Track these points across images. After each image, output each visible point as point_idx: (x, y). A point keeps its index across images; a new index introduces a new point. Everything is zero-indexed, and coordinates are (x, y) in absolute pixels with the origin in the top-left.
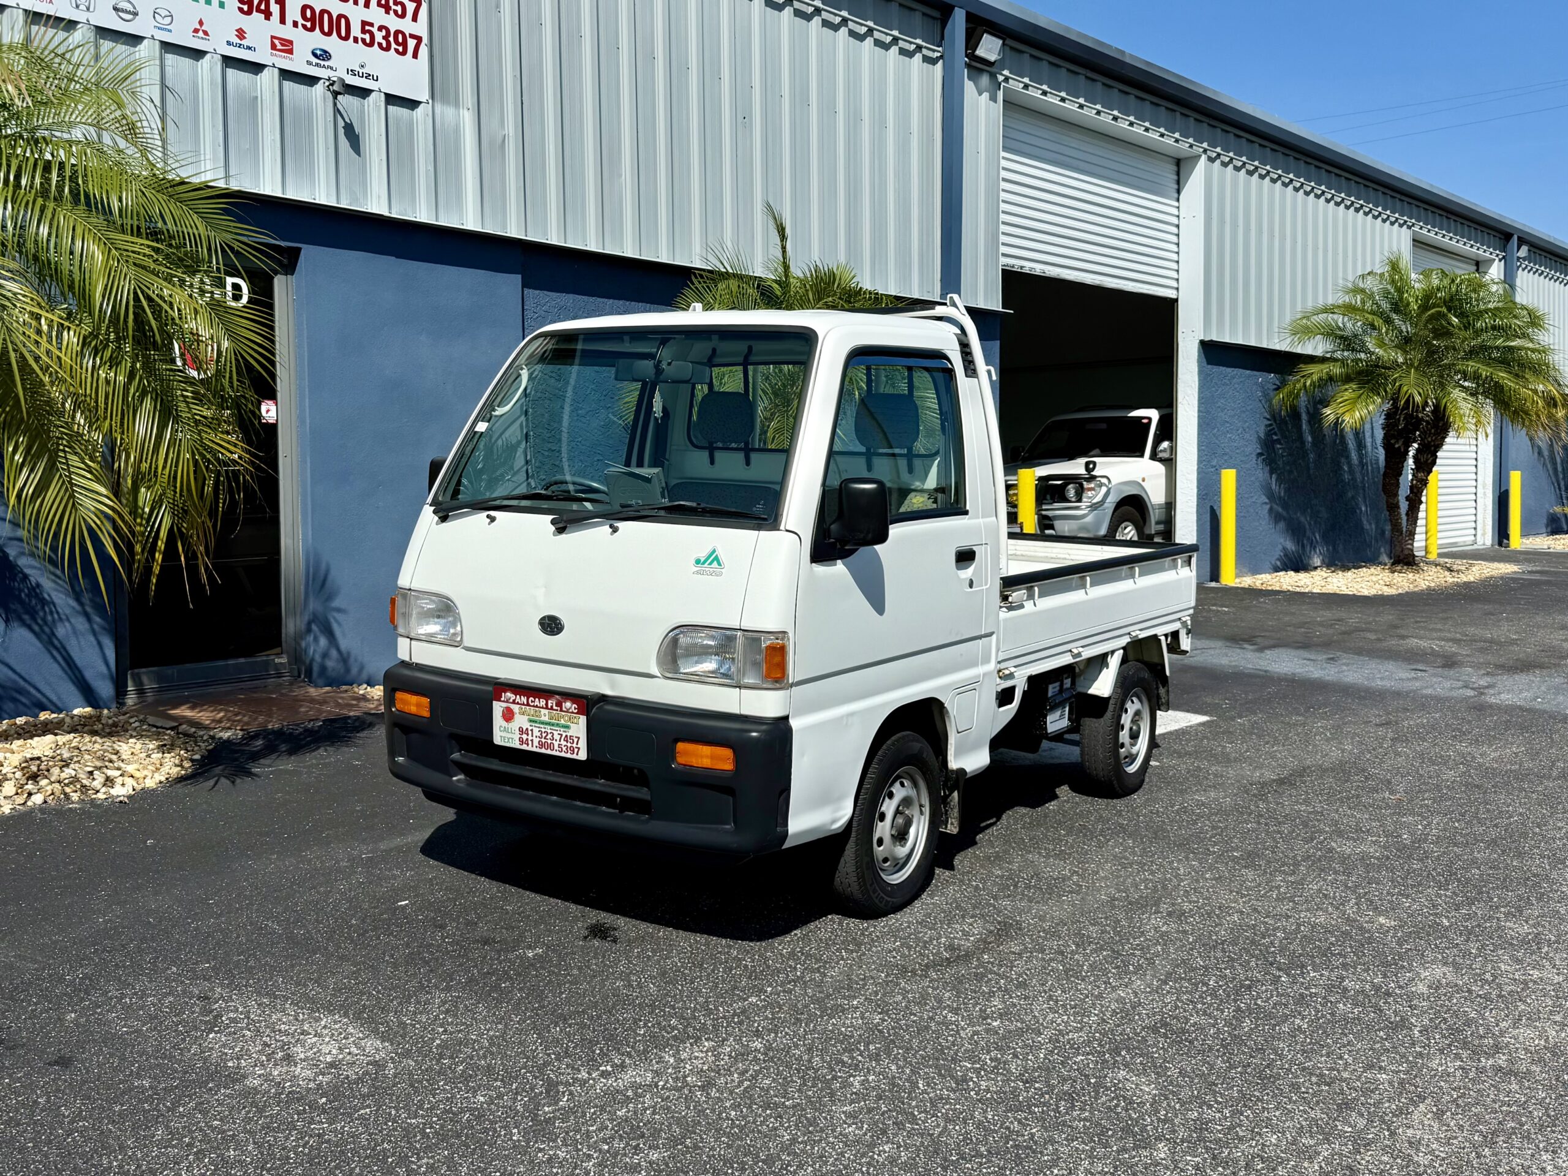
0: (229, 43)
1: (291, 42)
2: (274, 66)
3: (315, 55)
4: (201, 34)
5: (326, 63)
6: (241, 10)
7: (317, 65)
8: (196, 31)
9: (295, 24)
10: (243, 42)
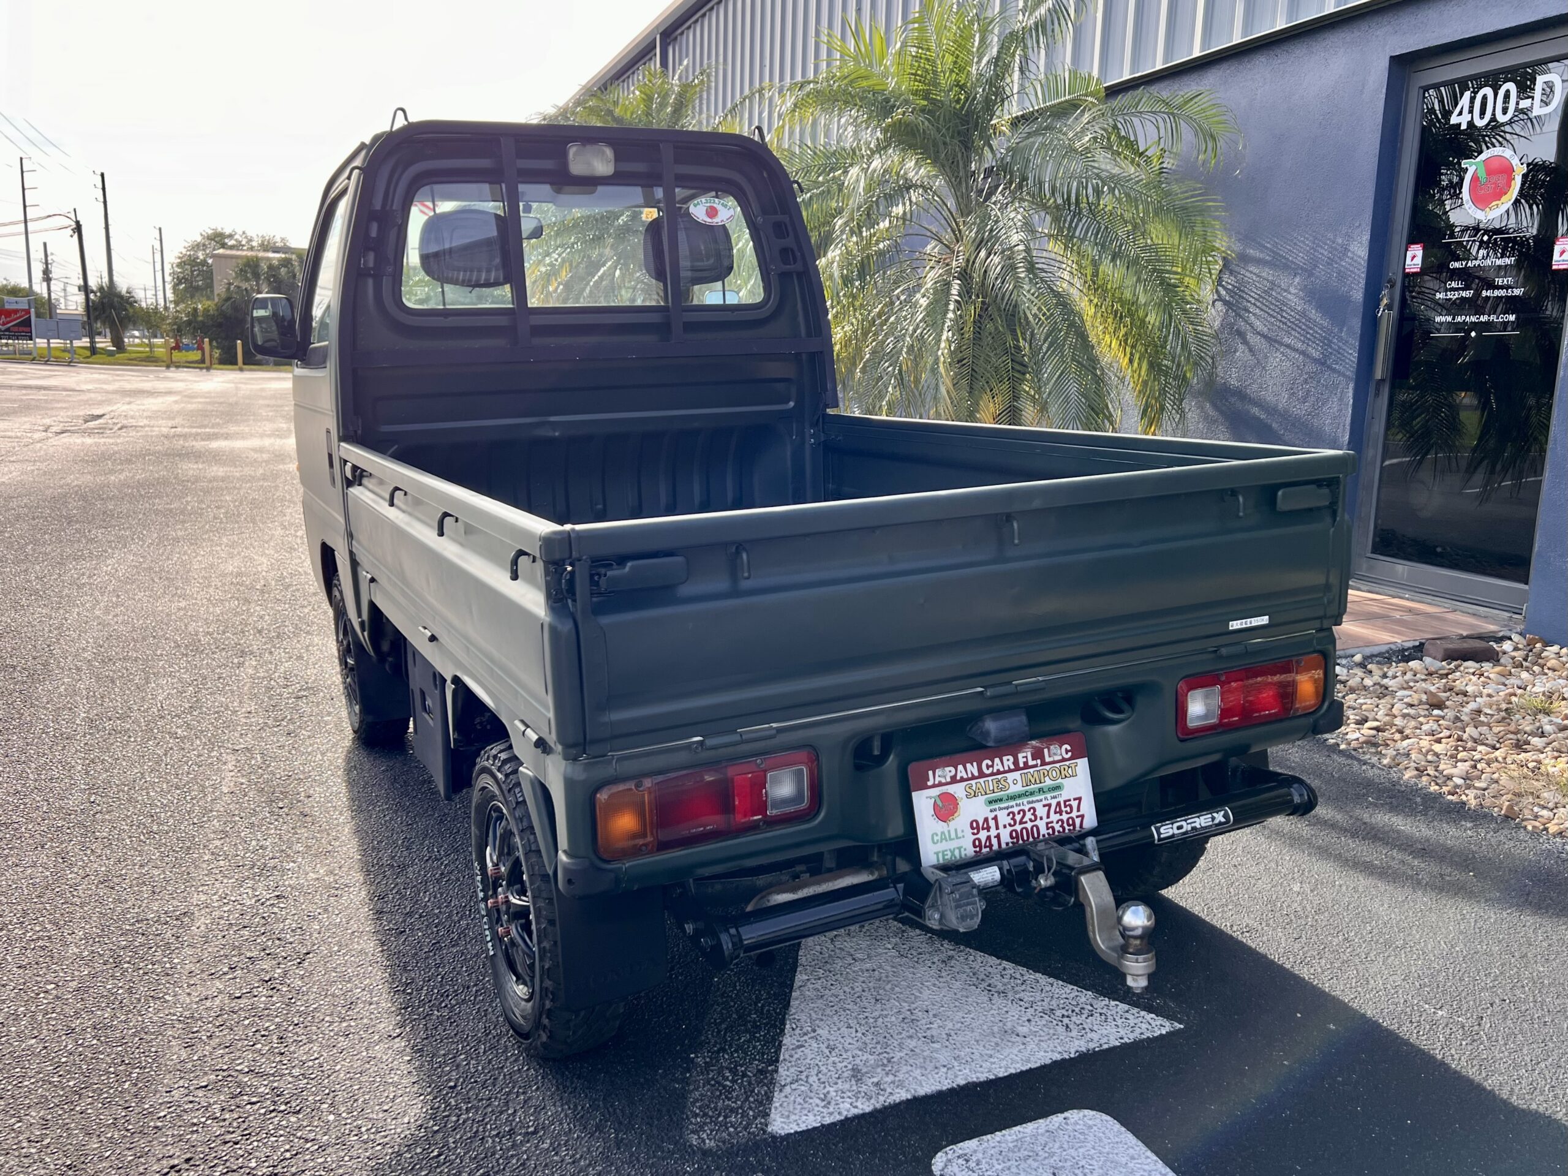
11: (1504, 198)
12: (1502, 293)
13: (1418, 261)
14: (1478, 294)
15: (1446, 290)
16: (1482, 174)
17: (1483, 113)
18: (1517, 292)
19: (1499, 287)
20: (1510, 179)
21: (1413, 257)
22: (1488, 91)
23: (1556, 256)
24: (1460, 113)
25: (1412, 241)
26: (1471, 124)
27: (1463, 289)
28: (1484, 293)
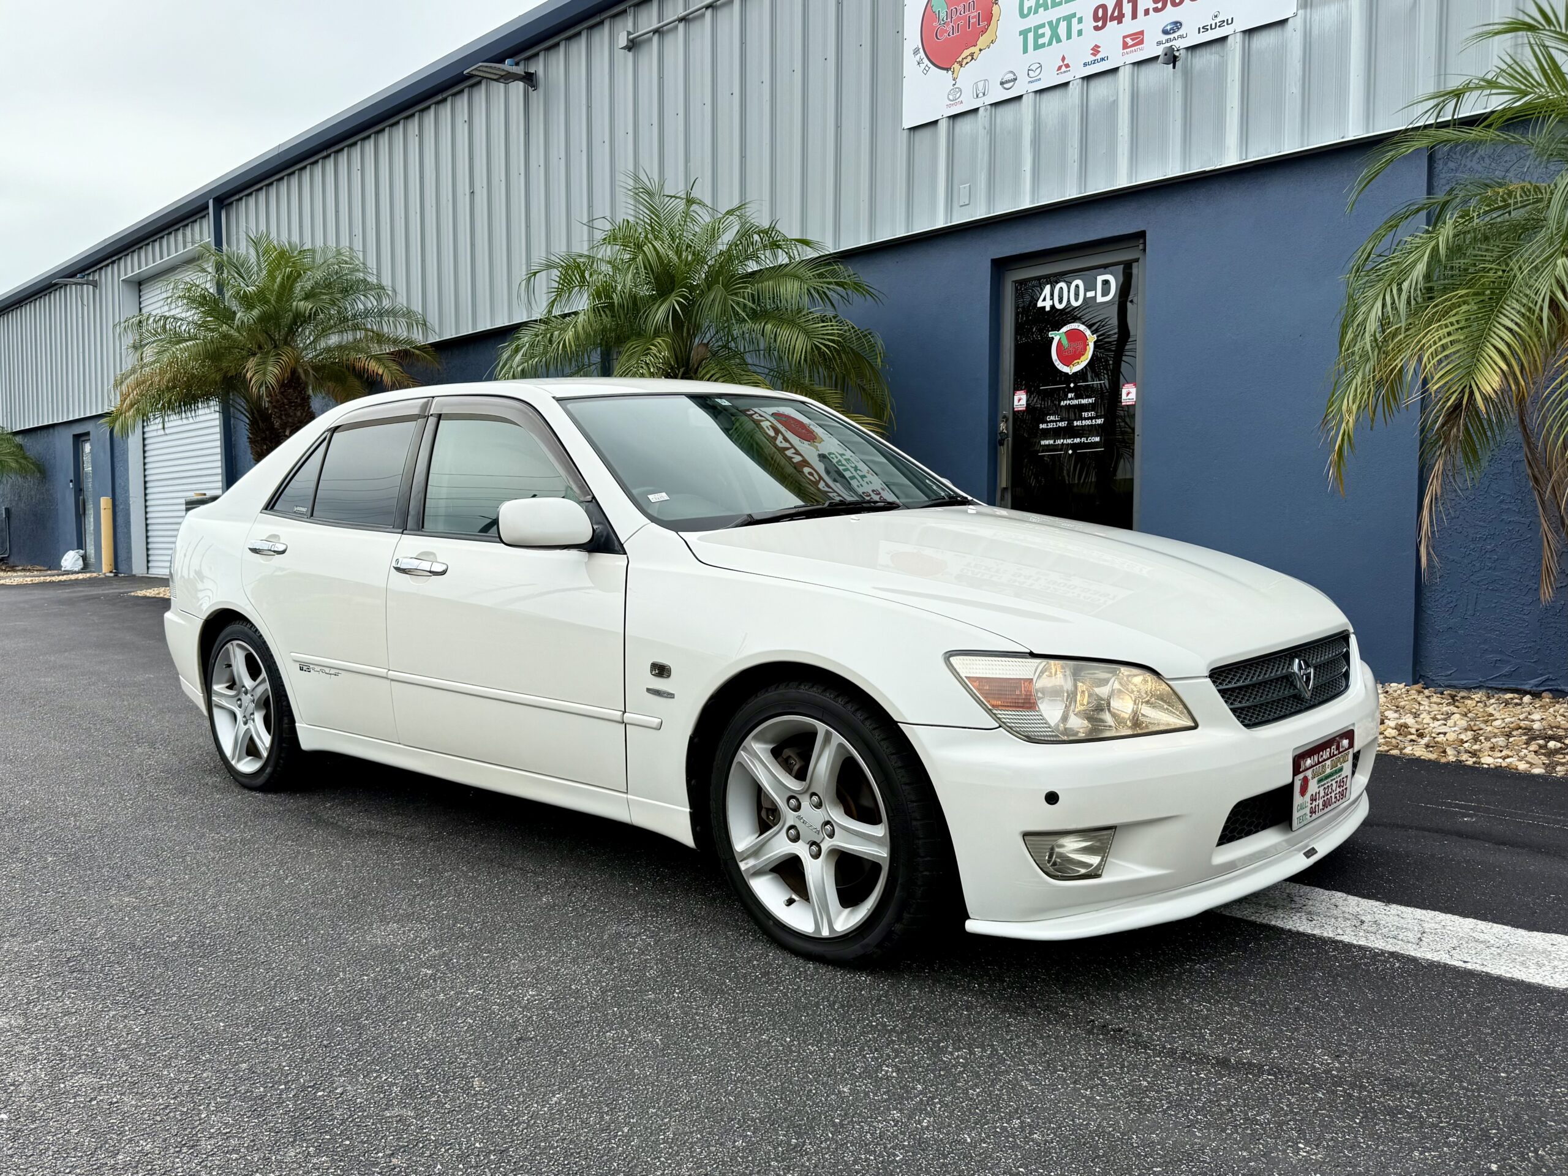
0: (1085, 65)
1: (1142, 33)
2: (1125, 64)
3: (1165, 32)
4: (1064, 69)
5: (1176, 35)
6: (1097, 28)
7: (1167, 41)
8: (1060, 68)
9: (1147, 12)
10: (1099, 57)
11: (1082, 358)
12: (1088, 422)
13: (1024, 402)
14: (1070, 422)
15: (1047, 422)
16: (1065, 342)
17: (1061, 301)
18: (1099, 421)
19: (1086, 419)
20: (1086, 345)
21: (1019, 400)
22: (1062, 285)
23: (1124, 396)
24: (1044, 300)
25: (1016, 389)
26: (1053, 307)
27: (1059, 421)
28: (1075, 423)
